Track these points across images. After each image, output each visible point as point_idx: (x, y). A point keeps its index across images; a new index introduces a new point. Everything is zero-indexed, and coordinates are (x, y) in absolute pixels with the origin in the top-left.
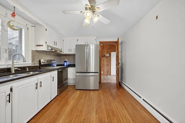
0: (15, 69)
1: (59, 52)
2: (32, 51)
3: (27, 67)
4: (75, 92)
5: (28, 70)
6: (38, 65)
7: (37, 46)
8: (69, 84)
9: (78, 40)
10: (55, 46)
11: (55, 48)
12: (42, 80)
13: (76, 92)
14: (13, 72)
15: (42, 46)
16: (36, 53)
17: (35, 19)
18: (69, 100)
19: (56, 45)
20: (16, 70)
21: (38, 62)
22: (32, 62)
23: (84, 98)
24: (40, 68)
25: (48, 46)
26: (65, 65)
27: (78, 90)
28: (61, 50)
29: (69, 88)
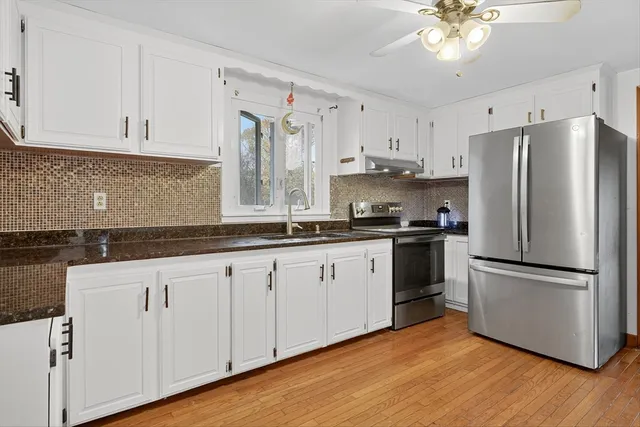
0: (294, 225)
1: (408, 172)
2: (332, 177)
3: (318, 223)
4: (459, 341)
5: (318, 232)
6: (348, 220)
7: (343, 161)
8: (447, 305)
9: (490, 111)
10: (393, 155)
11: (395, 160)
12: (335, 261)
13: (467, 340)
14: (290, 233)
15: (353, 159)
16: (342, 184)
17: (329, 89)
18: (421, 355)
19: (398, 149)
20: (295, 230)
21: (347, 211)
22: (332, 210)
23: (482, 370)
24: (351, 228)
25: (369, 158)
26: (442, 224)
27: (480, 339)
28: (420, 163)
29: (447, 318)
